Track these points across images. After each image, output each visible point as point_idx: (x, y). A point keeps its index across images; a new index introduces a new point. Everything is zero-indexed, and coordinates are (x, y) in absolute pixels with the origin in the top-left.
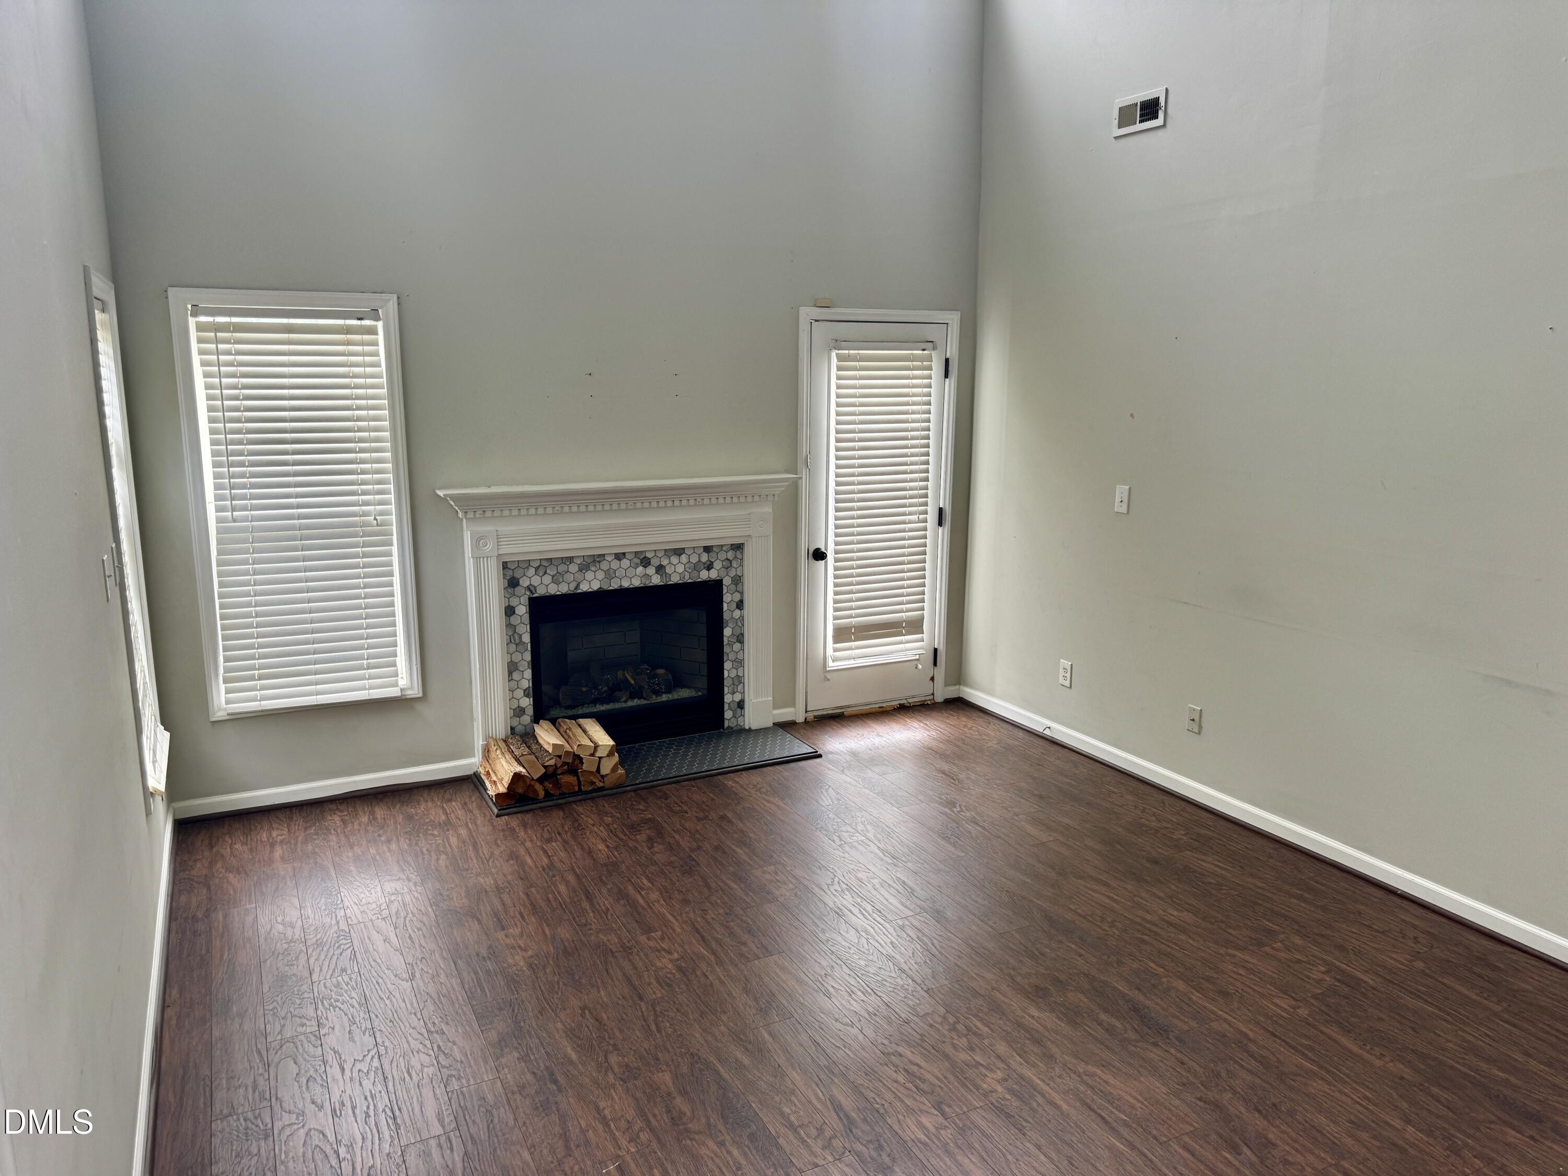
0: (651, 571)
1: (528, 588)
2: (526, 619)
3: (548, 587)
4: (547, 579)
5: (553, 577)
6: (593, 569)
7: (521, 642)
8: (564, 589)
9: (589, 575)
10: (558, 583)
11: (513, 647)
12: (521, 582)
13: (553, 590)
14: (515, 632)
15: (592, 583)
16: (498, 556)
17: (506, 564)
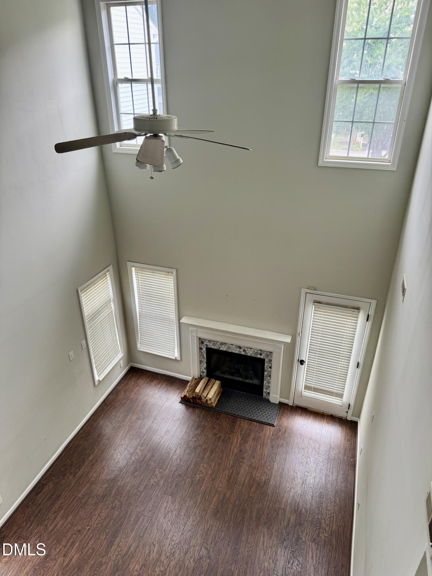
0: (241, 350)
1: (206, 345)
2: (205, 352)
3: (211, 346)
4: (211, 344)
5: (213, 344)
6: (224, 345)
7: (203, 357)
8: (215, 348)
9: (223, 346)
10: (214, 346)
11: (201, 357)
12: (204, 343)
14: (202, 354)
15: (223, 348)
16: (197, 337)
17: (200, 338)
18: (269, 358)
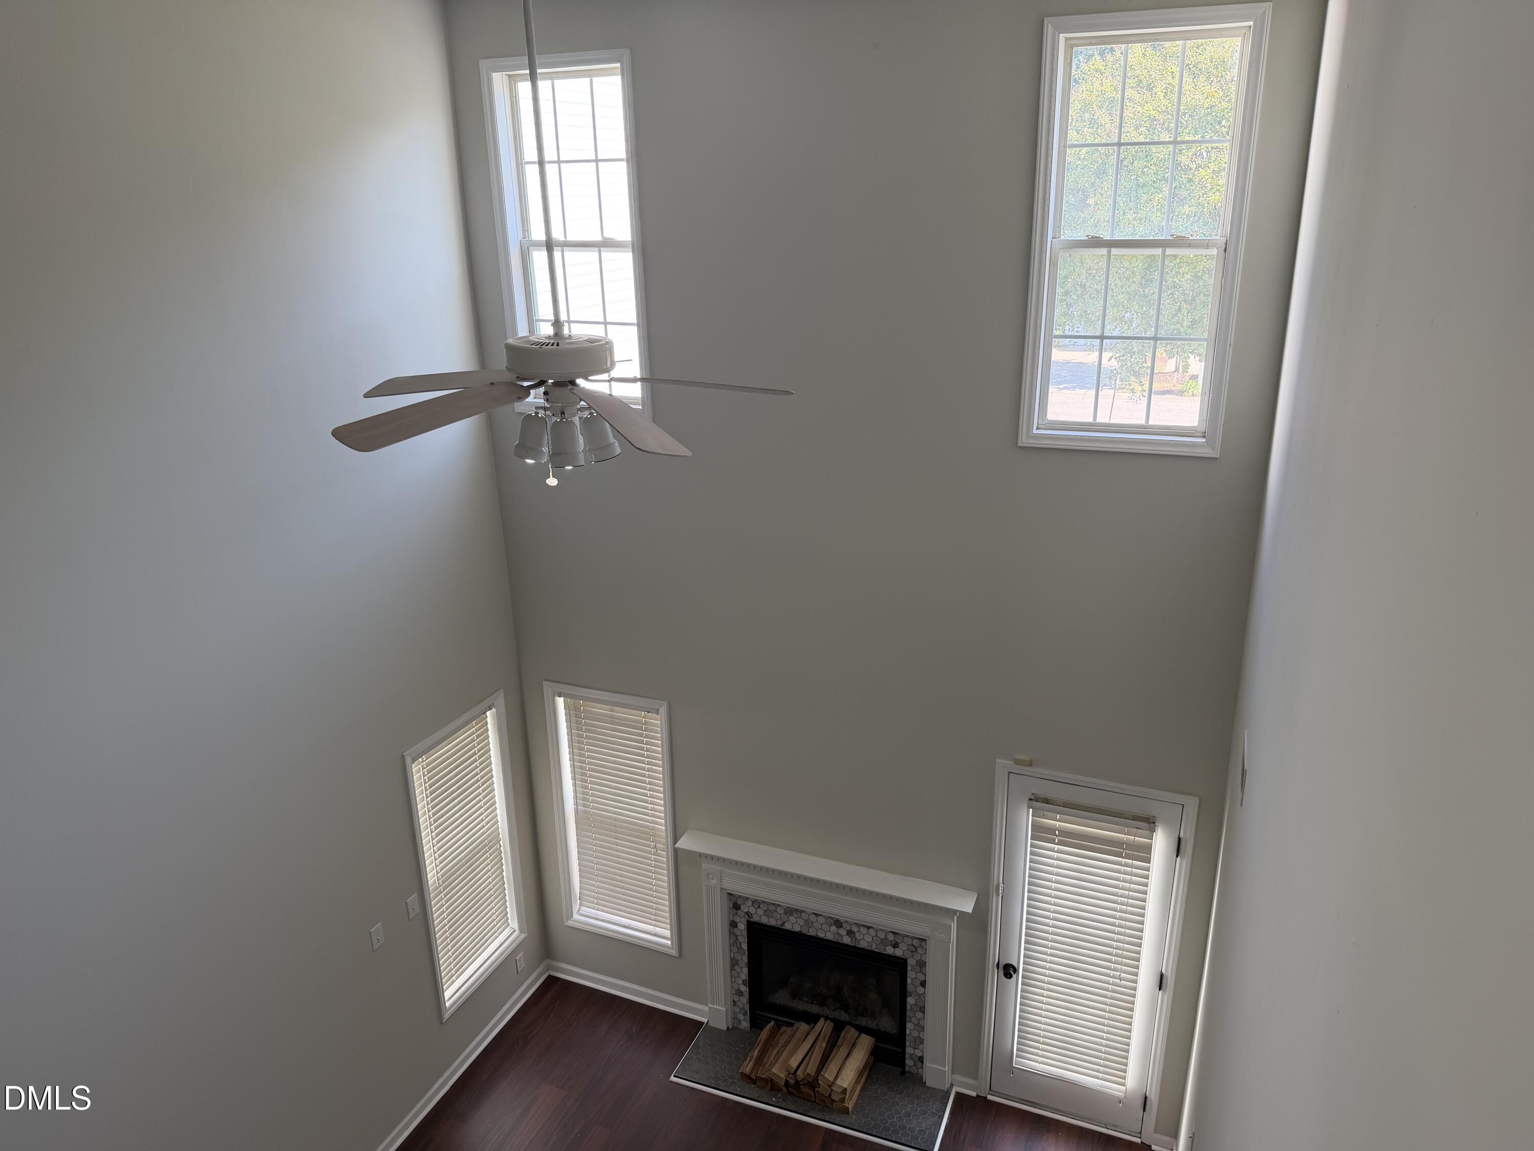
0: (843, 932)
1: (747, 913)
2: (745, 933)
3: (760, 917)
4: (760, 912)
5: (765, 911)
6: (796, 916)
7: (740, 948)
8: (772, 922)
9: (792, 919)
10: (769, 917)
11: (735, 949)
12: (742, 907)
13: (764, 920)
14: (737, 939)
15: (794, 925)
16: (722, 889)
17: (730, 894)
18: (918, 958)
